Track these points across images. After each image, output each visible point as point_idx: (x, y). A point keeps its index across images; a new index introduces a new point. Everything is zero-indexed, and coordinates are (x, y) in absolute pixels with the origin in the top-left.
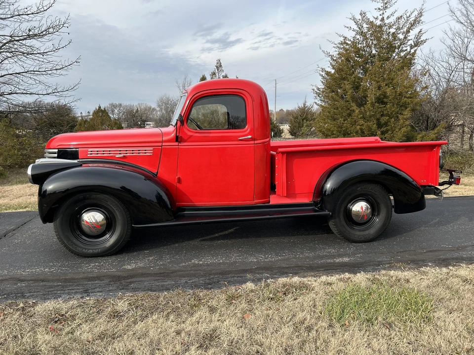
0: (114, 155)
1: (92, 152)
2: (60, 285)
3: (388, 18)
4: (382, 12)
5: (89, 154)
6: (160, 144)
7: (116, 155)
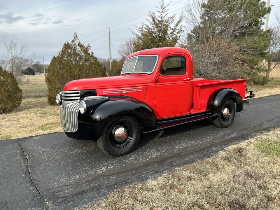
0: (120, 92)
1: (106, 91)
2: (136, 173)
3: (164, 17)
4: (161, 14)
5: (104, 93)
6: (146, 84)
7: (121, 92)
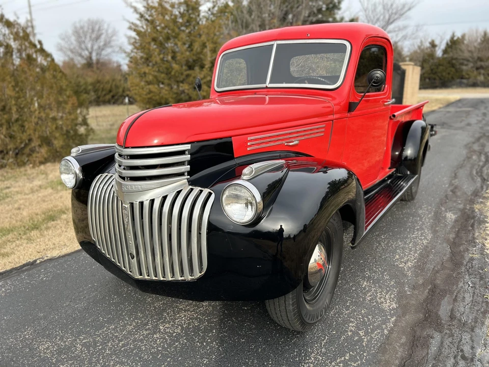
1: (254, 143)
5: (249, 146)
6: (331, 117)
7: (284, 142)
